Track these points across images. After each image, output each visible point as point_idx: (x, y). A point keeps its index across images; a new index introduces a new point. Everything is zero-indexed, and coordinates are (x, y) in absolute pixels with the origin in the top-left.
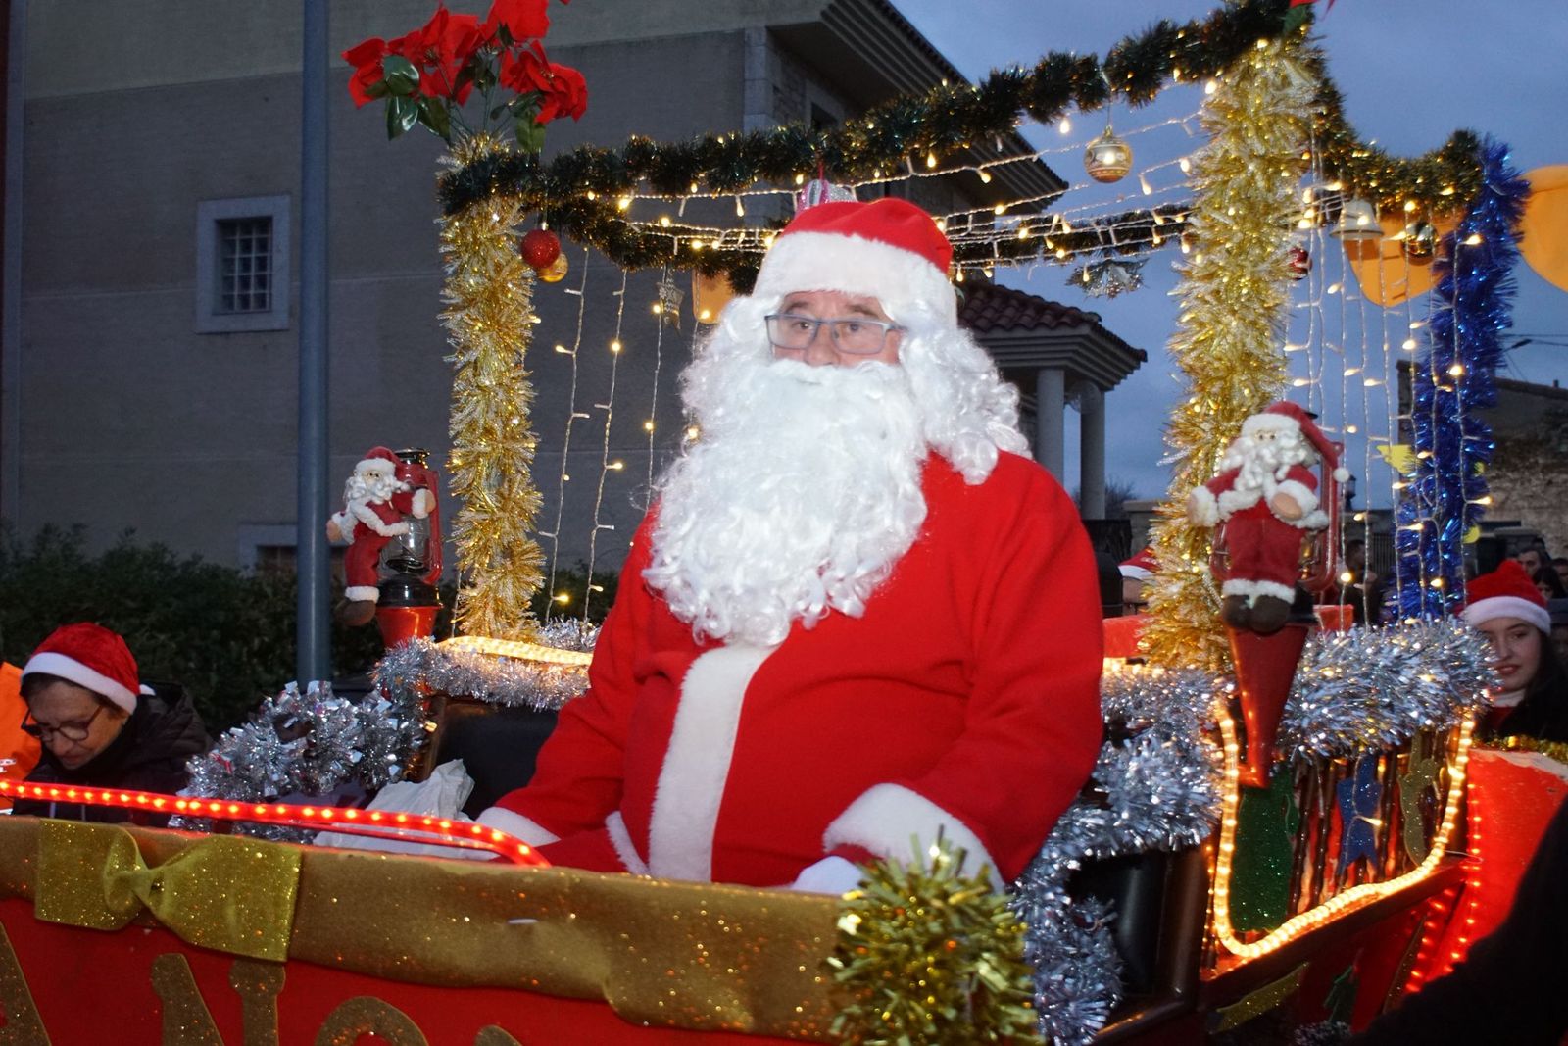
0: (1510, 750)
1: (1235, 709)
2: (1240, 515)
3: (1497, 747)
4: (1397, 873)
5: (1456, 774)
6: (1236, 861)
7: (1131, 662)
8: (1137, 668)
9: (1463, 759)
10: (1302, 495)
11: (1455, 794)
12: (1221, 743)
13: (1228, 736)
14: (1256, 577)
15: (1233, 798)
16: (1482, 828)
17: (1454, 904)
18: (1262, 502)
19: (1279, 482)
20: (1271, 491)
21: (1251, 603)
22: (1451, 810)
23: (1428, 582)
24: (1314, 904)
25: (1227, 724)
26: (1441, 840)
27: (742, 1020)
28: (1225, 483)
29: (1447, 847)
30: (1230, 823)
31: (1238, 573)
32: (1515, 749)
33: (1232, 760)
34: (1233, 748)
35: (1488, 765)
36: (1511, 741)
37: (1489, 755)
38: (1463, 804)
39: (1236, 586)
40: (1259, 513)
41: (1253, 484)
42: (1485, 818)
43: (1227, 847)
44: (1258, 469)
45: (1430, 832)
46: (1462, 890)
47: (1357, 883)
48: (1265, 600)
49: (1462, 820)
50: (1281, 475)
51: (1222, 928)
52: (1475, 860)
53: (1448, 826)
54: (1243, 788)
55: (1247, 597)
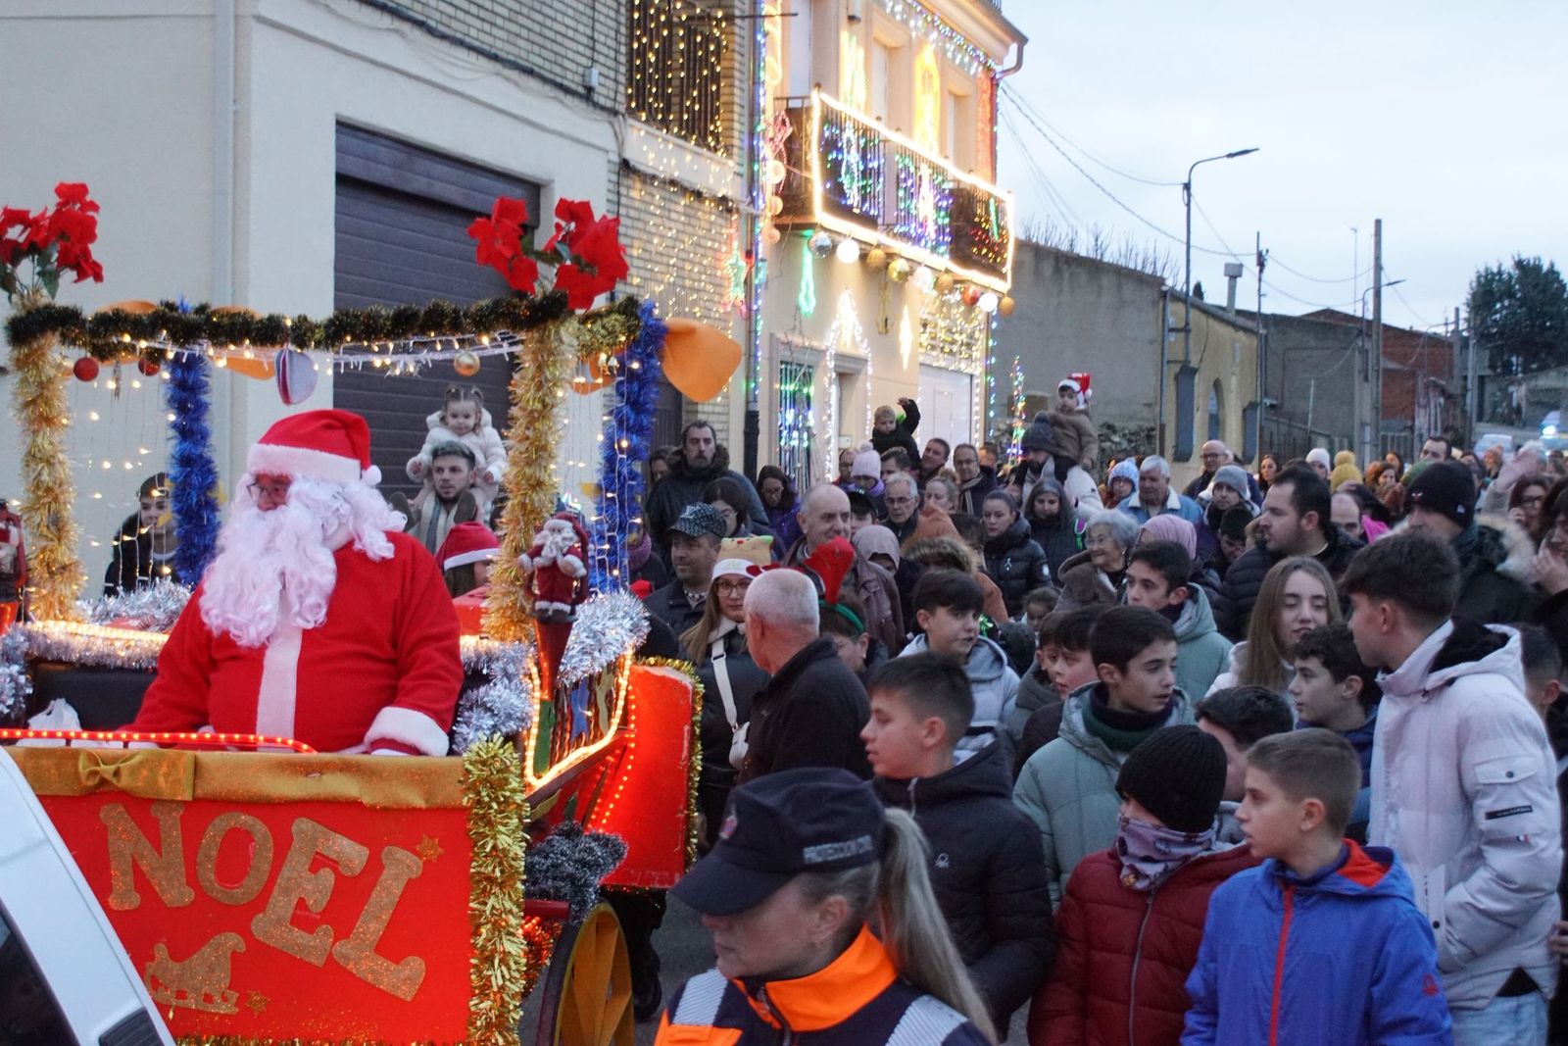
0: (651, 666)
1: (538, 664)
2: (543, 569)
3: (644, 664)
4: (593, 742)
5: (623, 682)
6: (539, 737)
7: (481, 638)
8: (485, 641)
9: (627, 673)
10: (575, 561)
11: (623, 693)
12: (531, 678)
13: (535, 676)
14: (552, 600)
15: (537, 707)
16: (636, 712)
17: (621, 758)
18: (554, 561)
19: (564, 555)
20: (560, 561)
21: (550, 613)
22: (621, 703)
23: (611, 572)
24: (560, 759)
25: (534, 670)
26: (616, 721)
27: (419, 802)
28: (537, 551)
29: (619, 724)
30: (536, 719)
31: (542, 597)
32: (655, 665)
33: (537, 688)
34: (537, 682)
35: (639, 675)
36: (652, 660)
37: (640, 669)
38: (626, 699)
39: (541, 604)
40: (552, 569)
41: (551, 555)
42: (637, 707)
43: (534, 731)
44: (553, 547)
45: (610, 717)
46: (625, 749)
47: (578, 747)
48: (556, 611)
49: (626, 709)
50: (565, 550)
51: (529, 771)
52: (632, 731)
53: (619, 712)
54: (542, 702)
55: (547, 610)
